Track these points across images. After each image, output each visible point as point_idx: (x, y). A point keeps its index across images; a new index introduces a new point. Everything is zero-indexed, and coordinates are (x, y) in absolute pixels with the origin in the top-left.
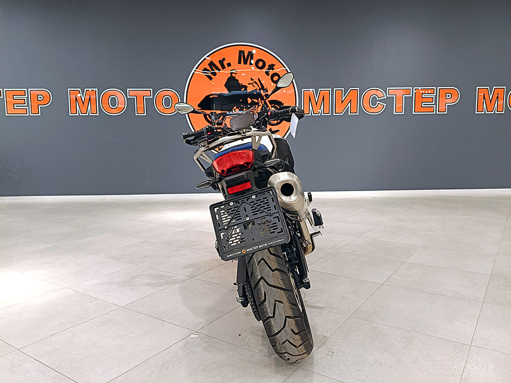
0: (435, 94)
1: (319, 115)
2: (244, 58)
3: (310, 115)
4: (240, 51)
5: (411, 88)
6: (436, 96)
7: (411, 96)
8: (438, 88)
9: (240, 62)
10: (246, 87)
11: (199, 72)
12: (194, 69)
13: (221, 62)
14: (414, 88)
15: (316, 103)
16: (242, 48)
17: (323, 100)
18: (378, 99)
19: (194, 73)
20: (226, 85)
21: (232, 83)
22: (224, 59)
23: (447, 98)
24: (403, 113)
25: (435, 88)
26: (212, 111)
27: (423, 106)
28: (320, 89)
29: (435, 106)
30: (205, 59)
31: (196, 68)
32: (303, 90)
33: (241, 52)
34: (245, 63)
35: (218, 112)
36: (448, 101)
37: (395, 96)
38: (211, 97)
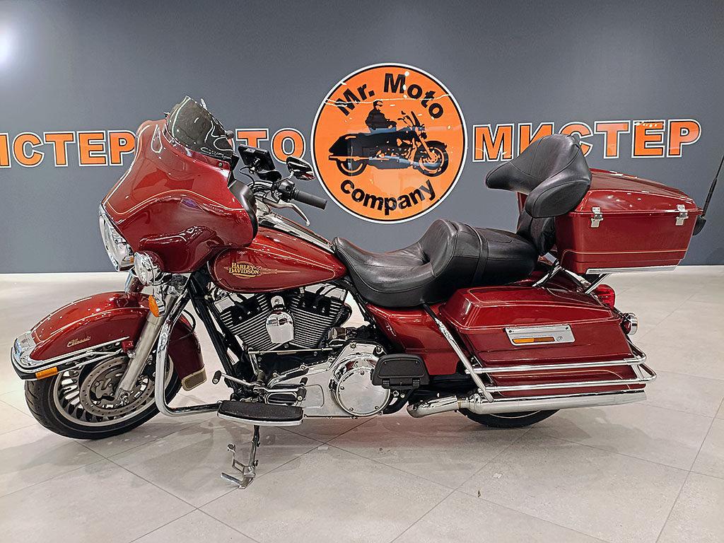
0: (664, 130)
1: (498, 160)
2: (393, 84)
3: (484, 160)
4: (386, 74)
5: (629, 121)
6: (666, 133)
7: (629, 132)
8: (669, 121)
9: (386, 90)
10: (394, 124)
11: (332, 103)
12: (326, 99)
13: (361, 90)
14: (634, 121)
15: (493, 145)
16: (389, 71)
17: (503, 139)
18: (581, 137)
19: (325, 104)
20: (367, 122)
21: (375, 118)
22: (365, 86)
23: (682, 134)
24: (618, 157)
25: (664, 121)
26: (349, 157)
27: (646, 146)
28: (498, 125)
29: (664, 147)
30: (341, 84)
31: (328, 98)
32: (474, 126)
33: (389, 76)
34: (394, 91)
35: (357, 158)
36: (683, 139)
37: (605, 133)
38: (346, 138)
